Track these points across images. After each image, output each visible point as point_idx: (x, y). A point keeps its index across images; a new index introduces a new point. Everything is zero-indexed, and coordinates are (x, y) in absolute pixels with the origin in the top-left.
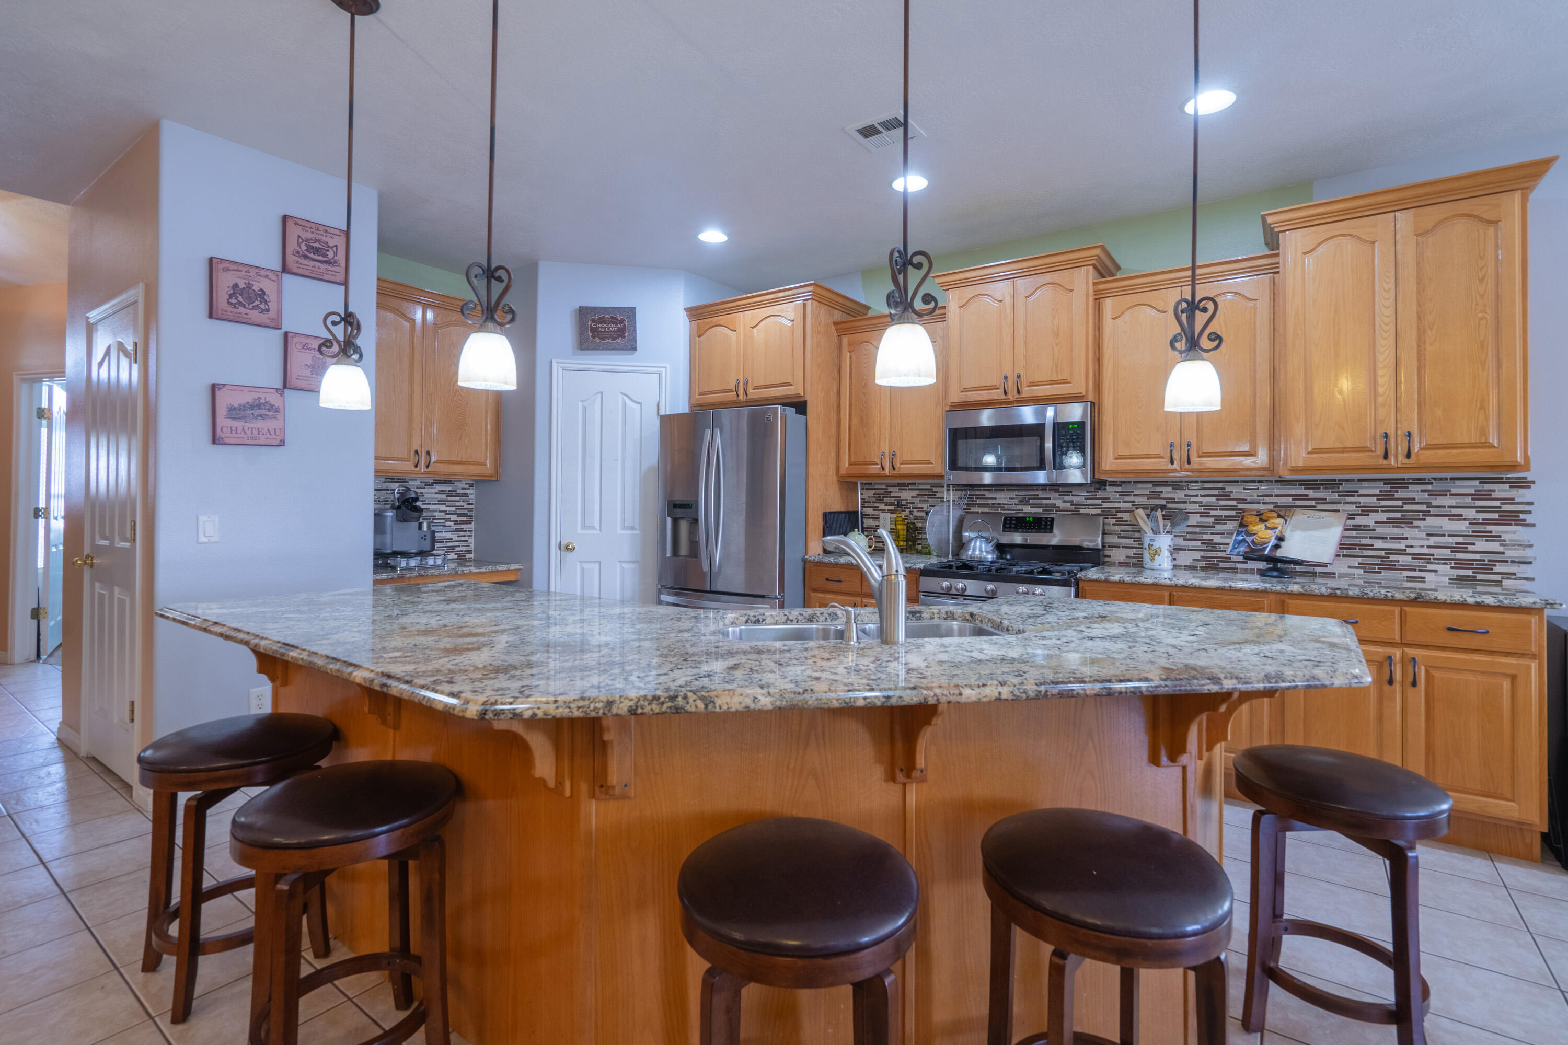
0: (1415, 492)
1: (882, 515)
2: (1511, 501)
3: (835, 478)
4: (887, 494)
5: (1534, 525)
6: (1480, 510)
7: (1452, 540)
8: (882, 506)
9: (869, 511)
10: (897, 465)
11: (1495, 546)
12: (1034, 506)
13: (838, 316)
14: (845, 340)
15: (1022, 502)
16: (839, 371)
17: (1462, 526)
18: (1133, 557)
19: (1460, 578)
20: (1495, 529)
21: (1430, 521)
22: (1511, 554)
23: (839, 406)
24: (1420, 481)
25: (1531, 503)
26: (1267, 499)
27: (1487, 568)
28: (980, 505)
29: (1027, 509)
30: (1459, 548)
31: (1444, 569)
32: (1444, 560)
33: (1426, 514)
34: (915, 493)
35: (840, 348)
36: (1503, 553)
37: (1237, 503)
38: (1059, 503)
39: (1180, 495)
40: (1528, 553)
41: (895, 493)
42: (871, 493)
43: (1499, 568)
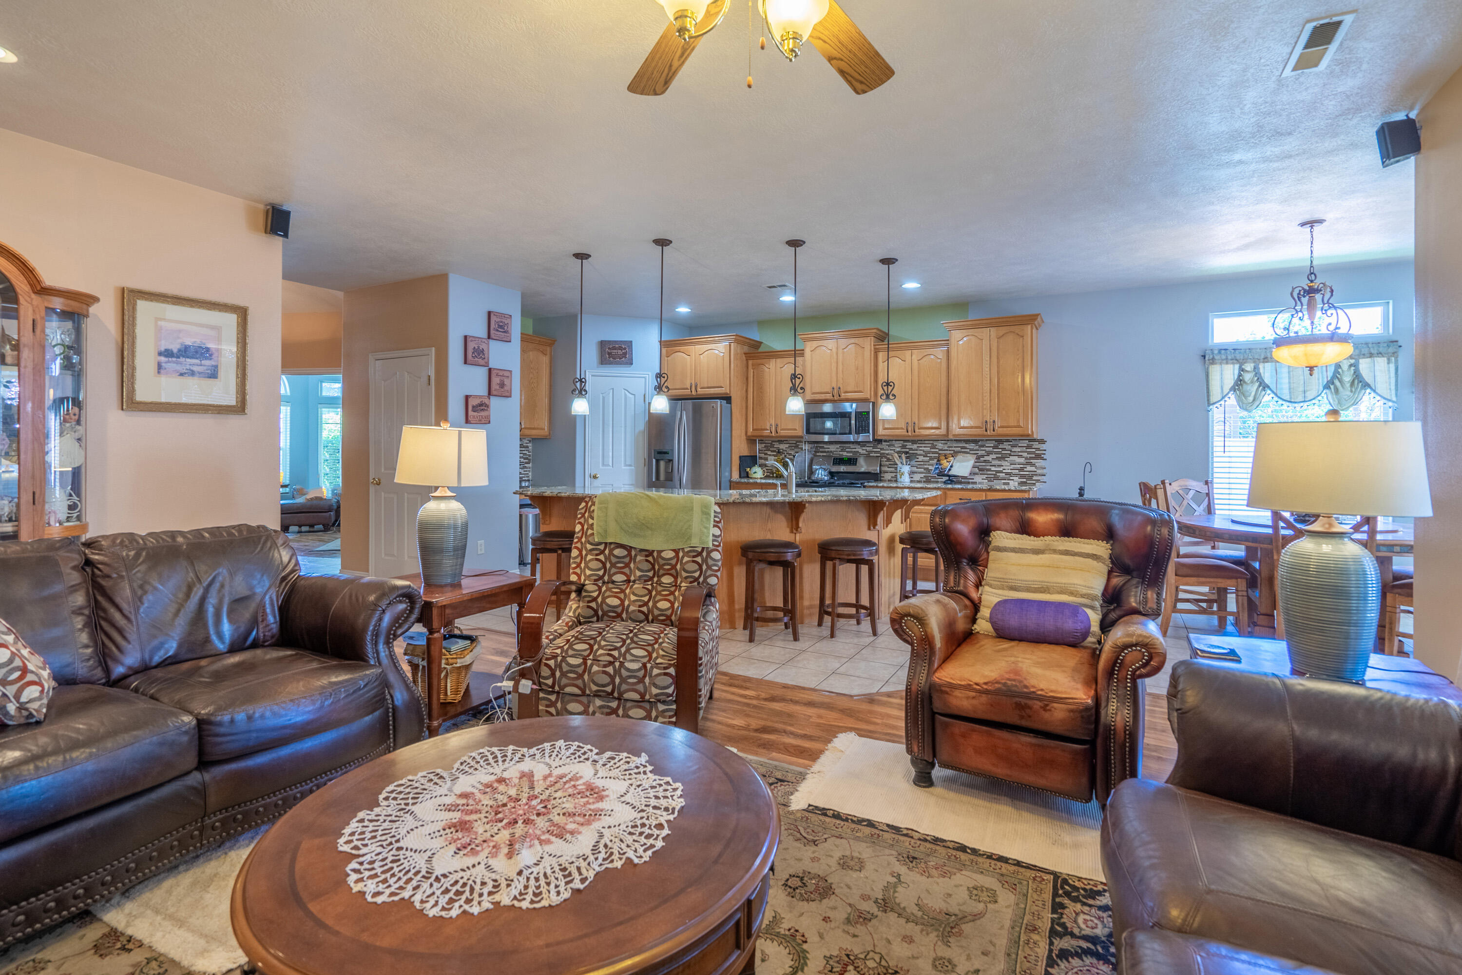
0: (1006, 445)
1: (769, 458)
2: (1038, 449)
3: (744, 437)
4: (772, 446)
5: (1046, 459)
6: (1029, 453)
7: (1019, 466)
8: (769, 453)
9: (762, 455)
10: (780, 431)
11: (1033, 469)
12: (848, 452)
13: (746, 350)
14: (750, 363)
15: (842, 451)
16: (747, 379)
17: (1022, 460)
19: (1022, 482)
20: (1033, 461)
21: (1012, 458)
22: (1039, 471)
23: (747, 398)
24: (1008, 441)
25: (1045, 450)
27: (1030, 477)
28: (822, 452)
29: (845, 454)
30: (1021, 469)
31: (1016, 478)
32: (1016, 475)
33: (1010, 455)
34: (787, 446)
36: (1036, 471)
38: (860, 451)
39: (915, 446)
40: (1044, 471)
41: (777, 445)
42: (763, 445)
43: (1035, 478)
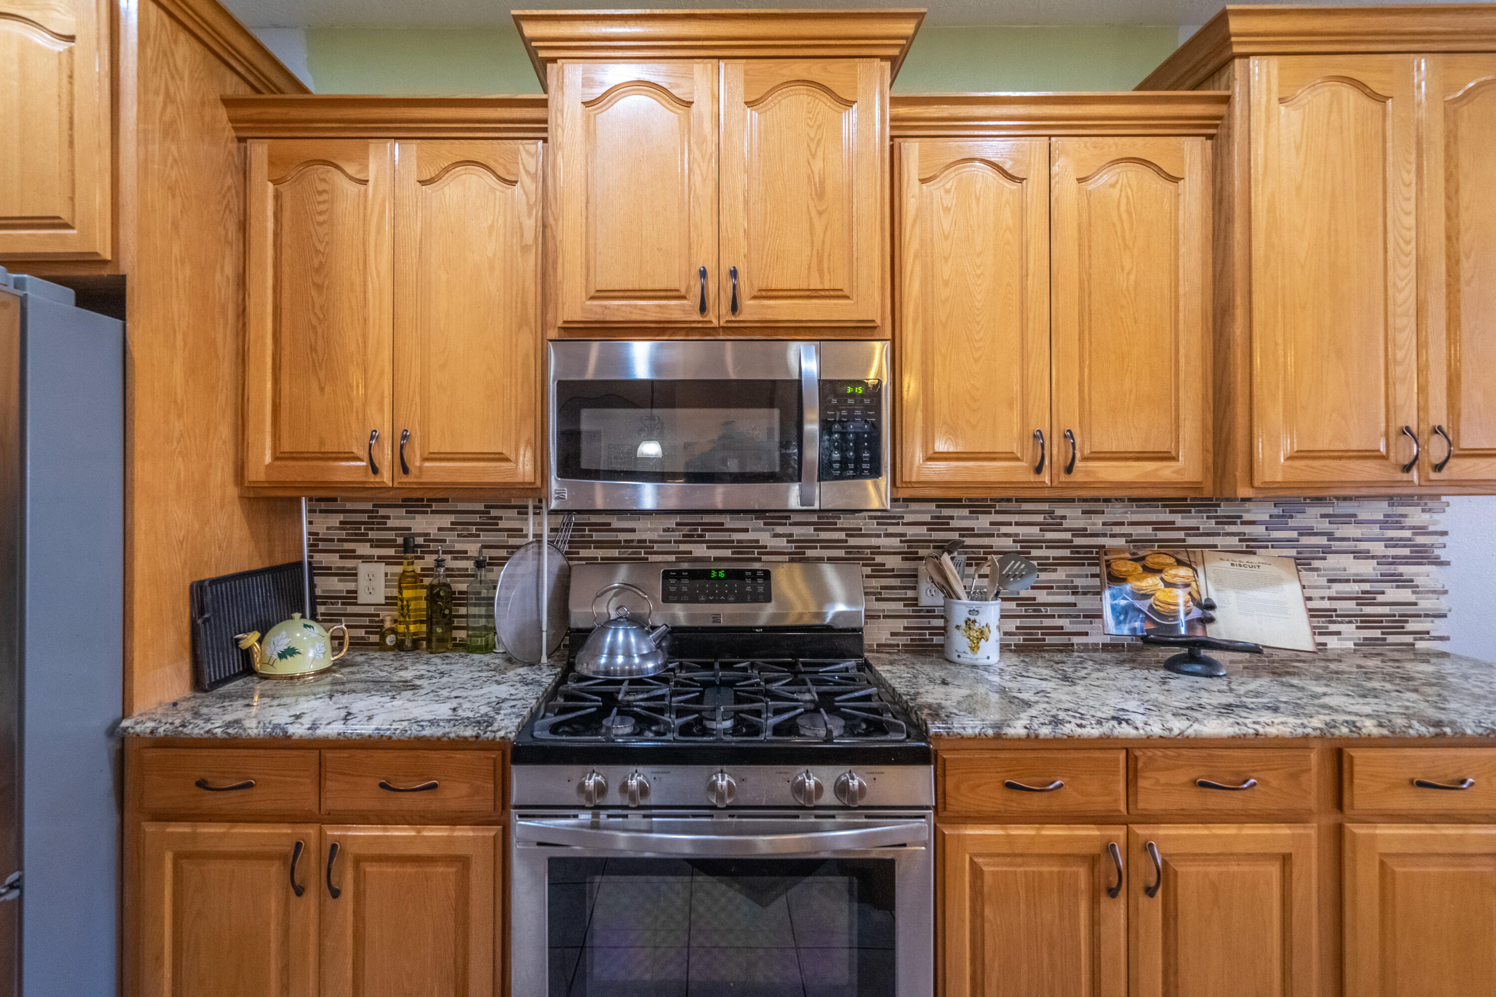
0: (1311, 517)
1: (364, 569)
2: (1421, 530)
3: (235, 491)
4: (381, 523)
5: (1447, 563)
6: (1391, 543)
7: (1356, 588)
8: (364, 549)
9: (333, 560)
10: (415, 461)
11: (1405, 595)
12: (713, 545)
13: (234, 87)
14: (260, 151)
15: (688, 538)
16: (244, 226)
17: (1368, 568)
18: (904, 634)
19: (1368, 641)
20: (1407, 570)
21: (1333, 561)
22: (1426, 604)
23: (242, 313)
24: (1319, 500)
25: (1444, 533)
26: (1117, 530)
27: (1397, 624)
28: (600, 545)
29: (700, 550)
30: (1365, 599)
31: (1348, 629)
32: (1348, 617)
33: (1327, 551)
34: (446, 521)
35: (245, 173)
36: (1415, 604)
37: (1073, 535)
38: (765, 538)
39: (983, 522)
40: (1442, 603)
41: (397, 519)
42: (335, 520)
43: (1411, 626)
